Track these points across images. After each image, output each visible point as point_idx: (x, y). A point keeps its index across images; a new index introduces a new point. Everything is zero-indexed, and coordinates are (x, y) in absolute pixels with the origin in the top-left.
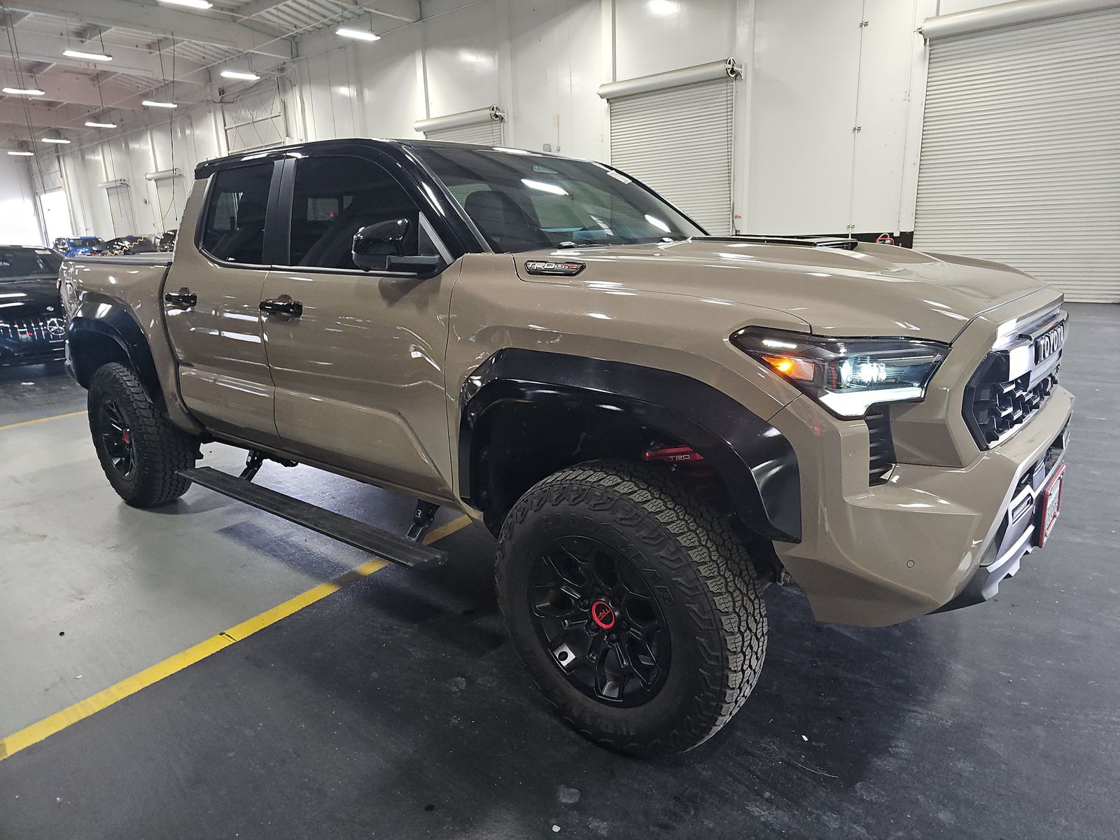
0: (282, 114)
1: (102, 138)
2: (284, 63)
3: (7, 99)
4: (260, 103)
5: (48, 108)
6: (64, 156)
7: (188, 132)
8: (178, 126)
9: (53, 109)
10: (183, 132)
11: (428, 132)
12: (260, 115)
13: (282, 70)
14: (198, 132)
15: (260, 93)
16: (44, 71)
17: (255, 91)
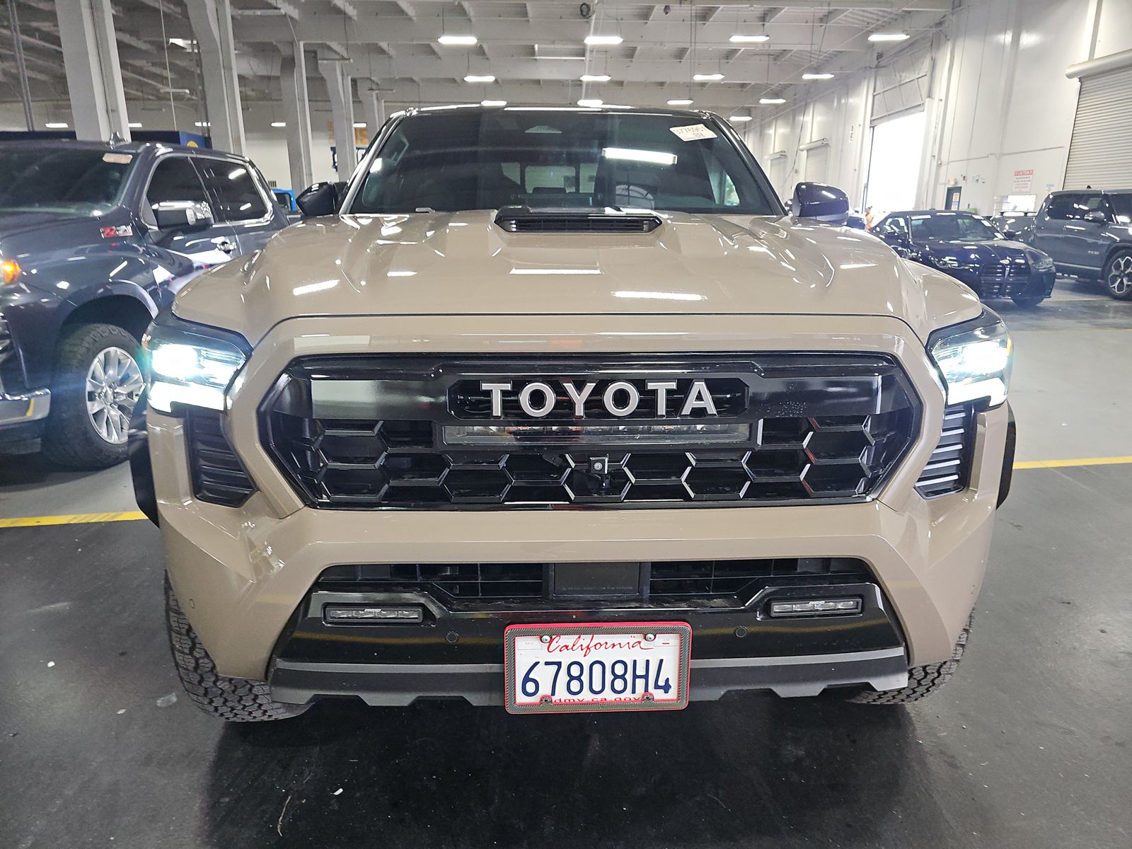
0: (929, 74)
1: (776, 114)
2: (944, 17)
3: (711, 85)
4: (912, 64)
5: (740, 89)
6: (749, 131)
7: (843, 101)
8: (836, 96)
9: (744, 90)
10: (839, 101)
11: (1084, 77)
12: (907, 77)
13: (940, 24)
14: (851, 100)
15: (913, 53)
16: (737, 55)
17: (908, 52)
